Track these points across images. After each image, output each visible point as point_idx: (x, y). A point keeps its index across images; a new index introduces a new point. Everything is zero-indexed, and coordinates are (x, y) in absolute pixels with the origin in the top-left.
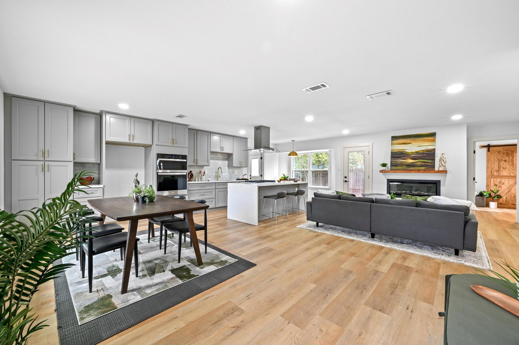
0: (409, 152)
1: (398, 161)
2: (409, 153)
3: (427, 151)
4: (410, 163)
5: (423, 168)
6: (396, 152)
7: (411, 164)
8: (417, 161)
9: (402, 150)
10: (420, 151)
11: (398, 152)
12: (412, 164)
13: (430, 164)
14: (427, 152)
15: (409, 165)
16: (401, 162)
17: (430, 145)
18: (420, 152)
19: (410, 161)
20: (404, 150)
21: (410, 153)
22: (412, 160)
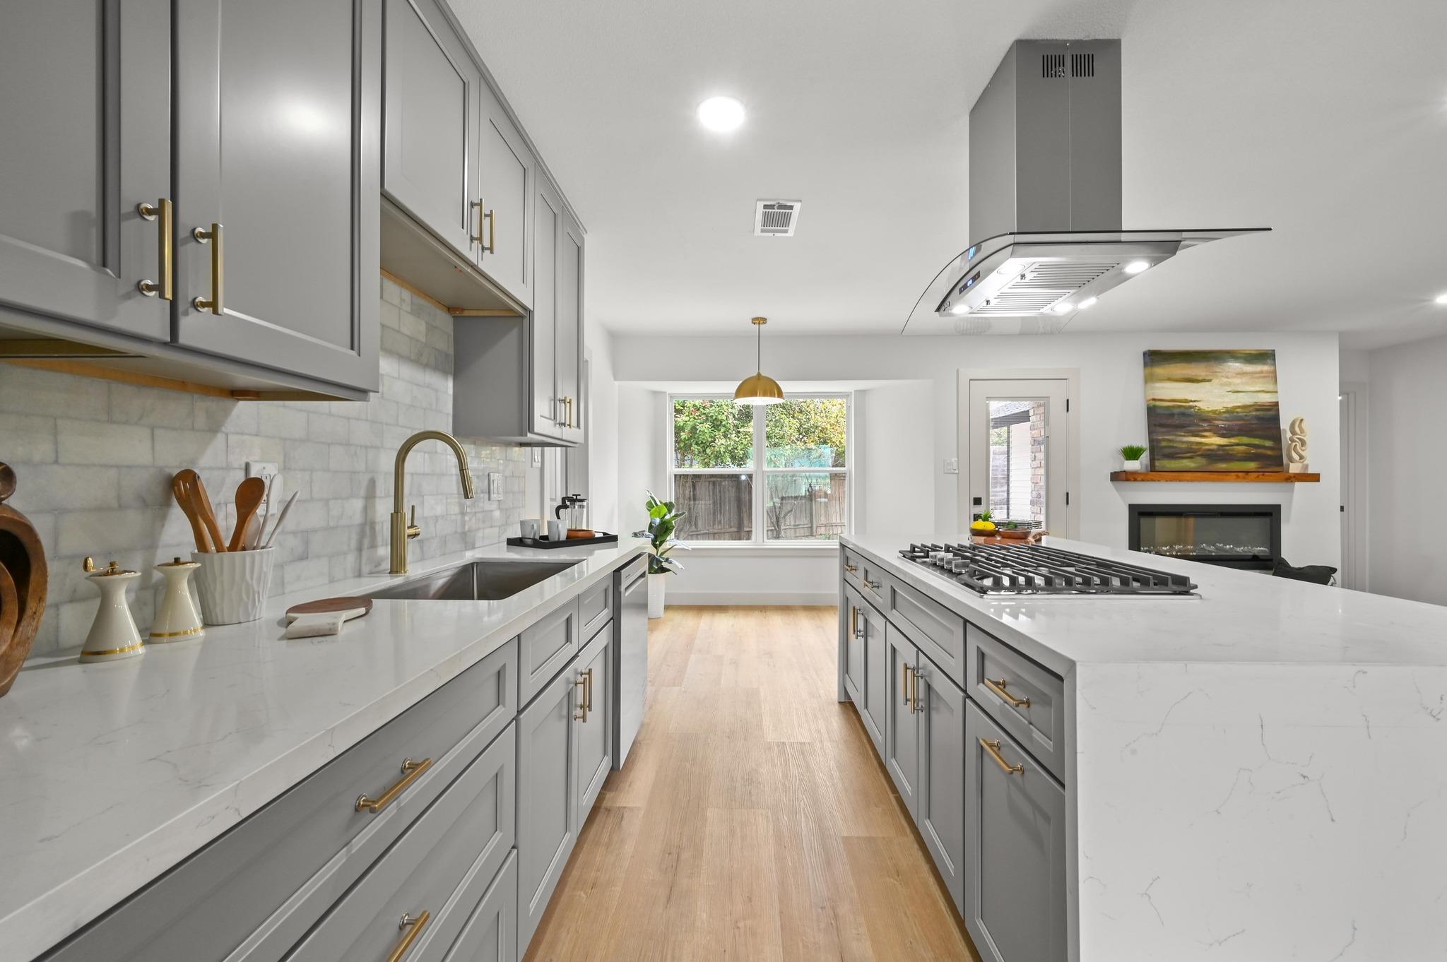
0: (1207, 409)
1: (1179, 439)
2: (1209, 412)
3: (1257, 410)
4: (1215, 447)
5: (1252, 465)
6: (1168, 408)
7: (1218, 450)
8: (1233, 440)
9: (1186, 401)
10: (1239, 407)
11: (1173, 407)
12: (1221, 452)
13: (1269, 453)
14: (1258, 413)
15: (1214, 456)
16: (1187, 442)
17: (1263, 391)
18: (1237, 412)
19: (1214, 441)
20: (1191, 401)
21: (1211, 414)
22: (1219, 438)
